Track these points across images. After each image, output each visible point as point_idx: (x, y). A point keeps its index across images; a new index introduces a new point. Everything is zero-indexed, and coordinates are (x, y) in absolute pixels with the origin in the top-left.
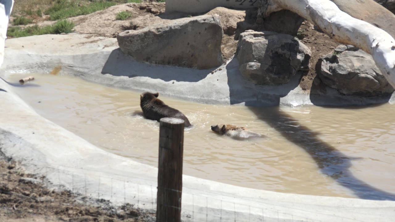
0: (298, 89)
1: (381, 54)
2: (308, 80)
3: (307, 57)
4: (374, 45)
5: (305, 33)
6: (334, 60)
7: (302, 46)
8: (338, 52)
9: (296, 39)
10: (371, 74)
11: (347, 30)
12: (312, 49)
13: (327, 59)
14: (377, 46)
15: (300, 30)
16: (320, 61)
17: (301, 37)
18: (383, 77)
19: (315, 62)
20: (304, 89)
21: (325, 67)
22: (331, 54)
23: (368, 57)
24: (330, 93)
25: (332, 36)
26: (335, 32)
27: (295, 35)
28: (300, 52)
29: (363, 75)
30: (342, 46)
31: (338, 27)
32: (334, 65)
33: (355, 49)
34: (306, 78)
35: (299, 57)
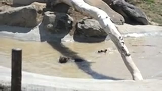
0: (68, 35)
1: (102, 20)
2: (72, 31)
3: (72, 22)
4: (99, 16)
5: (71, 12)
6: (83, 23)
7: (70, 17)
8: (84, 20)
9: (67, 15)
10: (98, 28)
11: (88, 11)
12: (74, 19)
13: (80, 23)
14: (100, 17)
15: (69, 11)
16: (77, 23)
17: (69, 14)
18: (103, 29)
19: (75, 24)
20: (71, 35)
21: (79, 26)
22: (81, 21)
23: (97, 22)
24: (82, 36)
25: (82, 13)
26: (83, 11)
27: (67, 13)
28: (69, 20)
29: (95, 29)
30: (86, 17)
31: (84, 9)
32: (83, 25)
33: (91, 18)
34: (71, 31)
35: (69, 22)
